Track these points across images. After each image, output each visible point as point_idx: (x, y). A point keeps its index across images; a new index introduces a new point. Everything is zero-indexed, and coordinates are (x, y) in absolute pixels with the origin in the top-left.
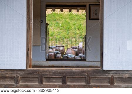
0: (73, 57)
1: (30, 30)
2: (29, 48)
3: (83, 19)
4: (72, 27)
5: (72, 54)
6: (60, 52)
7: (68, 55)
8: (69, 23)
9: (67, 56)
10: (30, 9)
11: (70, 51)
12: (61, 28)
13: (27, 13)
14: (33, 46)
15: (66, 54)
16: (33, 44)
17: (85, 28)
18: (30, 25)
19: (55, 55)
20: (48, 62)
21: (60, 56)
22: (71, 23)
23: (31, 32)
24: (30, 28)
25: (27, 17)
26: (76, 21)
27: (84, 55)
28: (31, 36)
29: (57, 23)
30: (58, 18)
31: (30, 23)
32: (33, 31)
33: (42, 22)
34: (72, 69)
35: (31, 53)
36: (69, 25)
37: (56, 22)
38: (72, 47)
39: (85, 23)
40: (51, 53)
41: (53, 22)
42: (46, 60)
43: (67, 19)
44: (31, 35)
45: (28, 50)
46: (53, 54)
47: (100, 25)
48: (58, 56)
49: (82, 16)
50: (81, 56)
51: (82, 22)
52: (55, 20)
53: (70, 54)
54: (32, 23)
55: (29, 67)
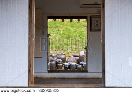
0: (75, 65)
1: (32, 47)
2: (31, 65)
3: (84, 26)
4: (73, 34)
5: (73, 62)
6: (61, 61)
7: (70, 63)
8: (70, 30)
9: (68, 64)
10: (32, 25)
11: (71, 59)
12: (62, 35)
13: (29, 30)
14: (35, 58)
15: (67, 62)
16: (35, 56)
17: (86, 35)
18: (32, 41)
19: (57, 63)
20: (50, 74)
21: (61, 64)
22: (72, 30)
23: (33, 48)
24: (32, 44)
25: (29, 34)
26: (77, 28)
27: (86, 63)
28: (33, 53)
29: (58, 31)
30: (59, 25)
31: (32, 39)
32: (35, 47)
33: (43, 33)
34: (73, 86)
35: (33, 69)
36: (70, 33)
37: (57, 29)
38: (73, 55)
39: (86, 30)
40: (52, 62)
41: (54, 29)
42: (47, 72)
43: (68, 26)
44: (33, 51)
45: (30, 66)
46: (54, 62)
47: (101, 41)
48: (59, 64)
49: (83, 23)
50: (82, 64)
51: (83, 29)
52: (56, 28)
53: (71, 62)
54: (34, 39)
55: (31, 84)
